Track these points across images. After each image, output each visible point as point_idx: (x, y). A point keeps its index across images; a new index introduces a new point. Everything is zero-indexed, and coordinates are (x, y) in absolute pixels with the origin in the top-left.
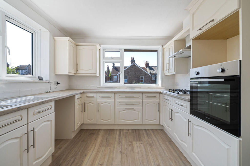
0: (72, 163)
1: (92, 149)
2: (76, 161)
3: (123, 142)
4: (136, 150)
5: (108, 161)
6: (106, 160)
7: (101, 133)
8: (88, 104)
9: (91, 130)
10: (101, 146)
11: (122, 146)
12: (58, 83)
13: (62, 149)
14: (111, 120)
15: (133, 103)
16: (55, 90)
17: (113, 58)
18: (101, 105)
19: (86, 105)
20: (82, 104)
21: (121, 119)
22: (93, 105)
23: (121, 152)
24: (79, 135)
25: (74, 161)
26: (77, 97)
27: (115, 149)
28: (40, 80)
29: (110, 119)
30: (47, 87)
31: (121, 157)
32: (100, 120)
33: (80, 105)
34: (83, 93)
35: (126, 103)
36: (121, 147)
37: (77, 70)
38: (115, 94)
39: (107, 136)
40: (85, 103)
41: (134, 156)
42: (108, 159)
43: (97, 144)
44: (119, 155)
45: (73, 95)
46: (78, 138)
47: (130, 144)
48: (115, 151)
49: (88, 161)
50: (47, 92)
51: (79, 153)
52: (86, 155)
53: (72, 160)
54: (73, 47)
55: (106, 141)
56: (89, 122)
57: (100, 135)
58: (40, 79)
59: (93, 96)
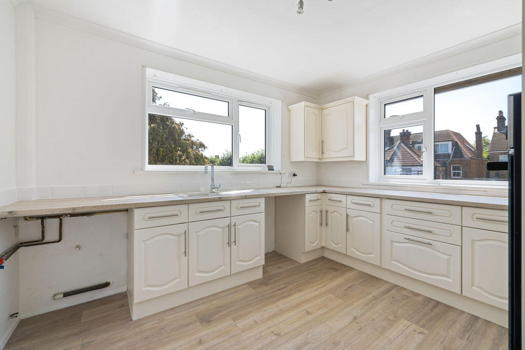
0: (279, 290)
1: (315, 288)
2: (284, 290)
3: (379, 307)
4: (392, 334)
5: (321, 315)
6: (320, 312)
7: (350, 275)
8: (332, 214)
9: (337, 263)
10: (330, 291)
11: (367, 311)
12: (294, 175)
13: (281, 270)
14: (373, 256)
15: (431, 229)
16: (289, 185)
17: (403, 117)
18: (355, 219)
19: (329, 214)
20: (321, 212)
21: (395, 260)
22: (340, 216)
23: (355, 318)
24: (314, 263)
25: (283, 288)
26: (308, 197)
27: (350, 308)
28: (269, 170)
29: (371, 253)
30: (276, 180)
31: (347, 324)
32: (352, 249)
33: (318, 213)
34: (324, 192)
35: (408, 225)
36: (364, 313)
37: (323, 153)
38: (383, 200)
39: (356, 283)
40: (327, 212)
41: (376, 339)
42: (325, 314)
43: (327, 286)
44: (348, 319)
45: (303, 193)
46: (309, 265)
47: (391, 317)
48: (346, 310)
49: (297, 298)
50: (277, 187)
51: (295, 284)
52: (300, 291)
53: (282, 286)
54: (314, 113)
55: (347, 289)
56: (333, 246)
57: (344, 277)
58: (271, 168)
59: (339, 199)
